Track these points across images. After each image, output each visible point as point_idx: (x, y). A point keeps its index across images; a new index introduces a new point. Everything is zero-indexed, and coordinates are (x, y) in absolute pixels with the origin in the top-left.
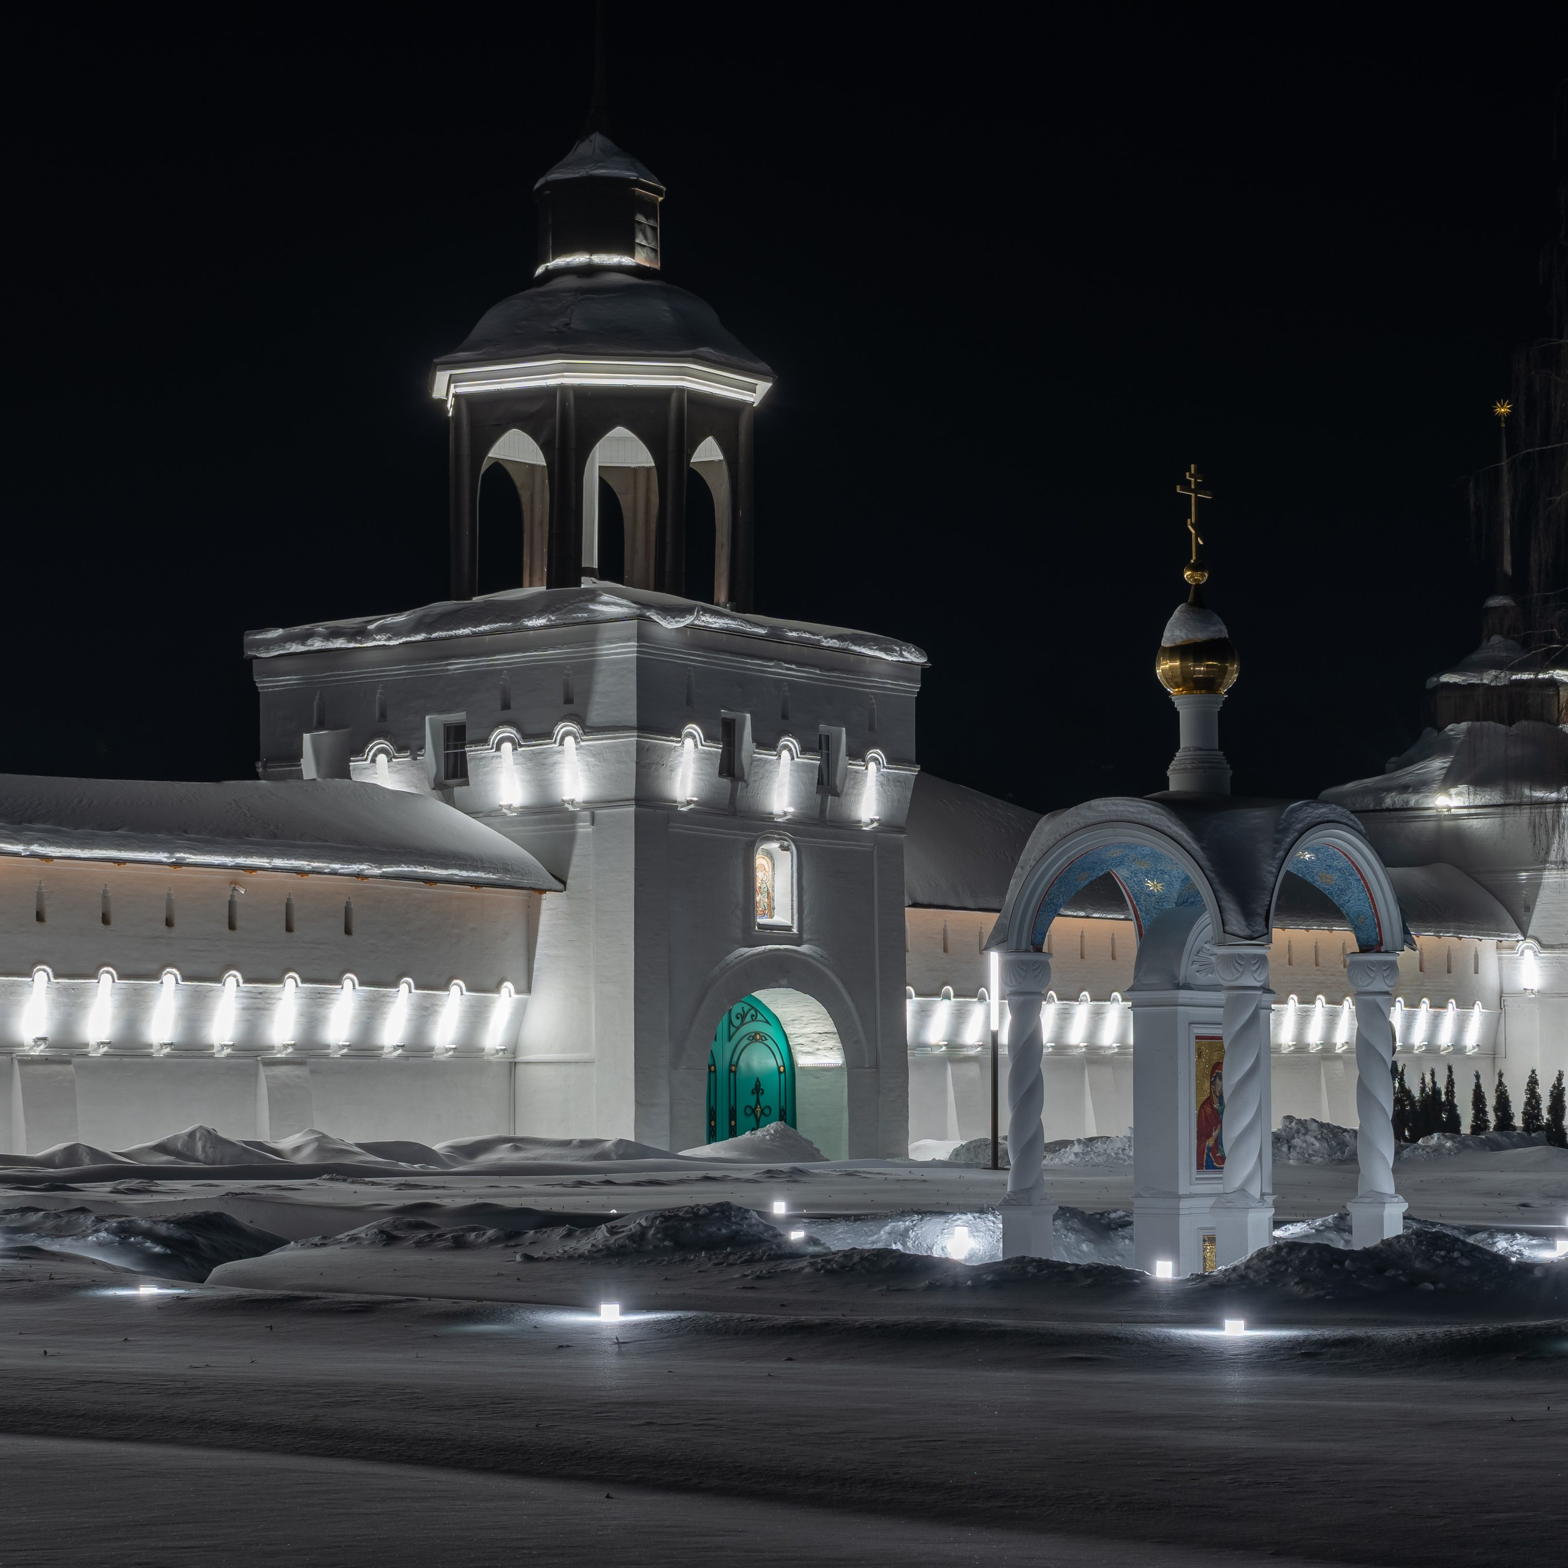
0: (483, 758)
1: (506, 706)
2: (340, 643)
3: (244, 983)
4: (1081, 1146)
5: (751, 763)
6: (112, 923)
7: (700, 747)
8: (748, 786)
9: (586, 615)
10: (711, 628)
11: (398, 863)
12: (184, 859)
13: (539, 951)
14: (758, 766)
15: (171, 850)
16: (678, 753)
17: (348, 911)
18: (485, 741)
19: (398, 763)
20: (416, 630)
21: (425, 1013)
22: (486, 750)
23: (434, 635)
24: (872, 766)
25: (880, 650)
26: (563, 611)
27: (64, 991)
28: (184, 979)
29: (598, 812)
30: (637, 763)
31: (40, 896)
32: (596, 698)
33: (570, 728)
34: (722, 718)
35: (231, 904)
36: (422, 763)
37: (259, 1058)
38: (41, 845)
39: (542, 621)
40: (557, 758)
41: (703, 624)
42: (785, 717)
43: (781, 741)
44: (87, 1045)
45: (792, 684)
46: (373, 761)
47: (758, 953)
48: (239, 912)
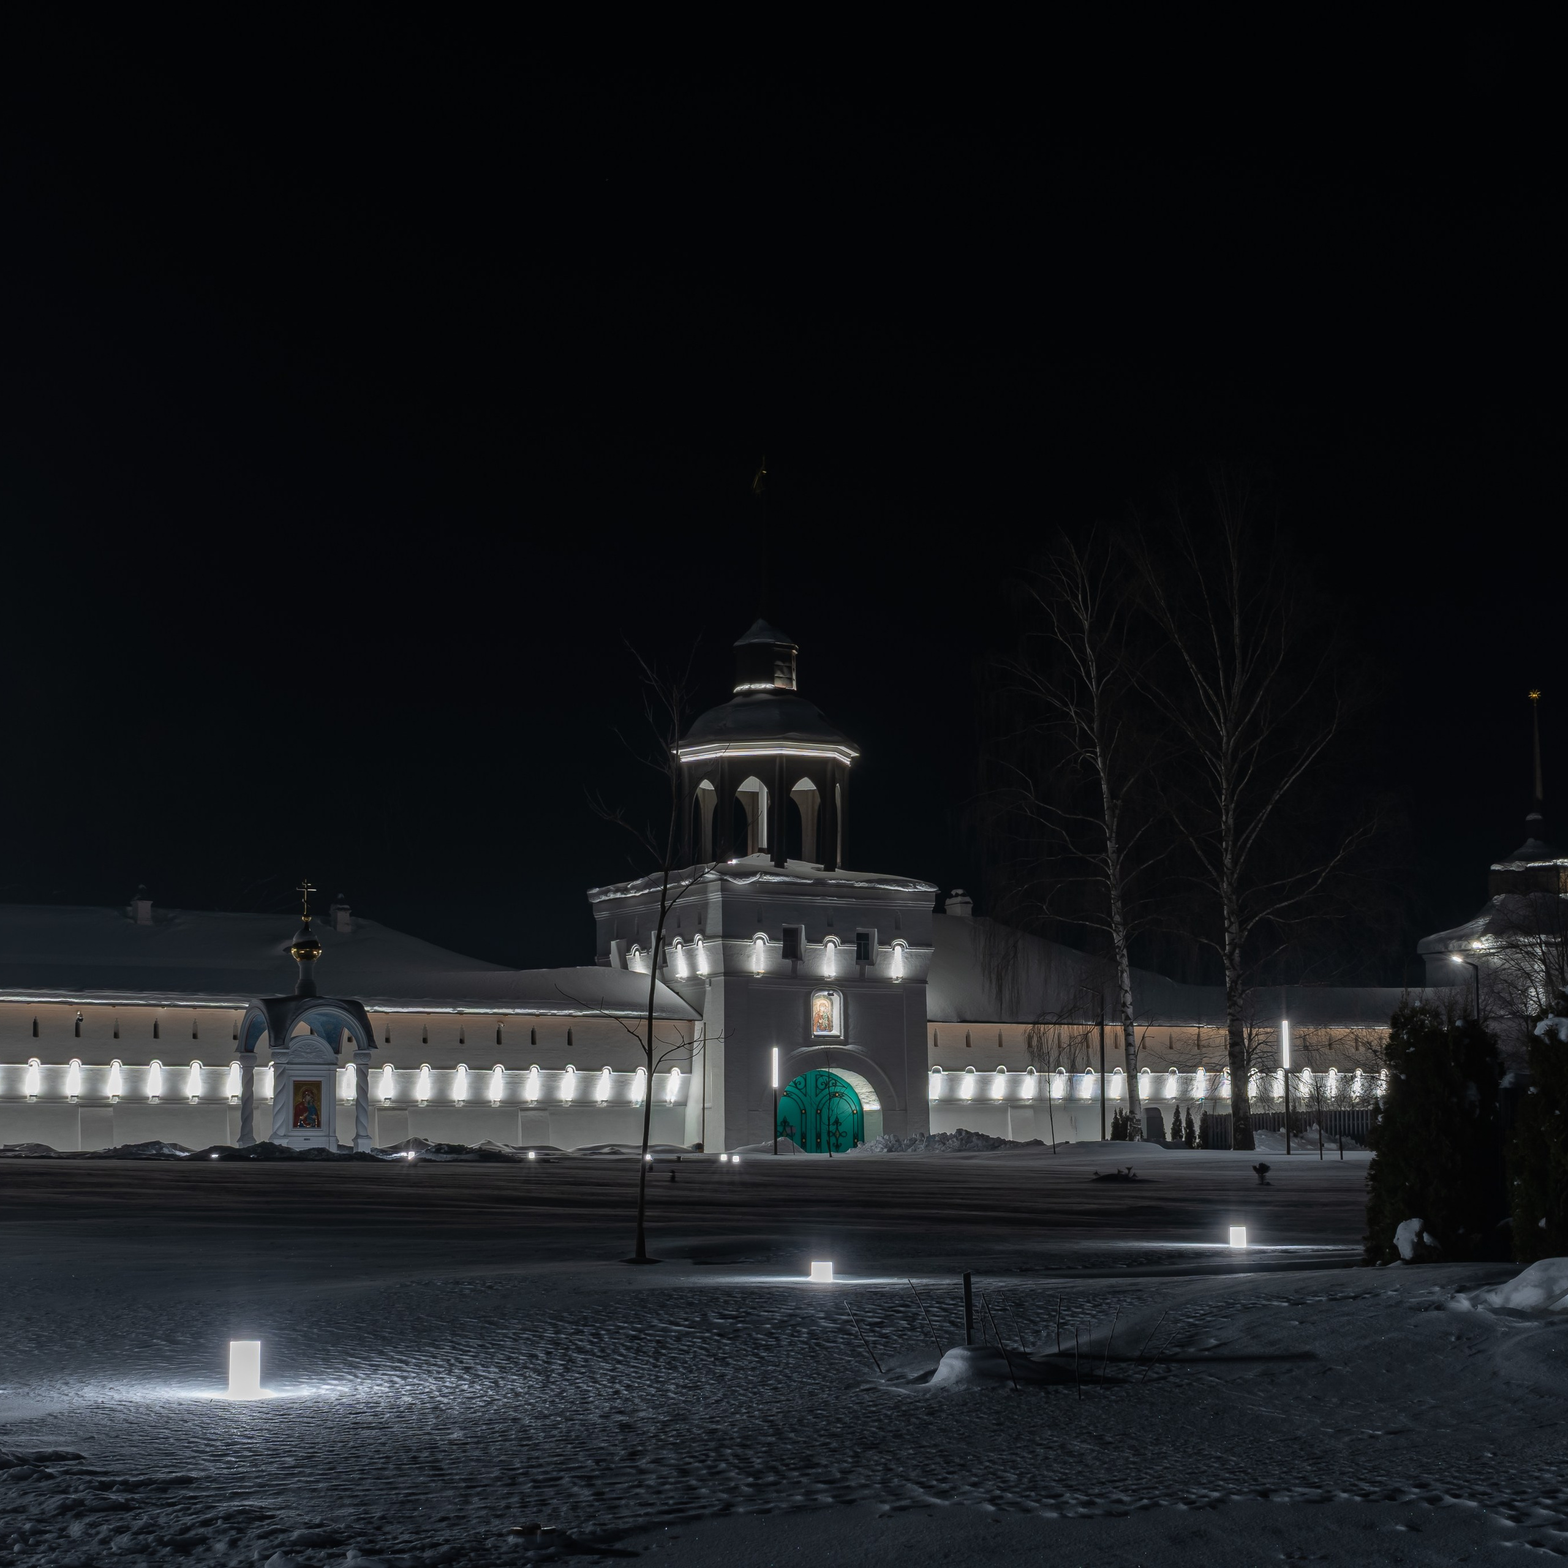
0: (672, 952)
1: (679, 926)
2: (619, 895)
3: (506, 1070)
5: (806, 951)
6: (429, 1042)
7: (767, 944)
8: (805, 963)
9: (701, 879)
10: (770, 882)
11: (593, 1009)
12: (463, 1011)
13: (695, 1052)
14: (811, 952)
15: (454, 1007)
16: (752, 948)
17: (569, 1034)
18: (670, 944)
19: (642, 958)
20: (644, 888)
21: (622, 1084)
22: (672, 948)
24: (898, 949)
25: (899, 886)
26: (693, 877)
27: (402, 1075)
28: (470, 1068)
29: (712, 979)
30: (725, 954)
32: (709, 921)
33: (699, 937)
34: (784, 929)
35: (499, 1032)
36: (649, 957)
37: (518, 1107)
38: (380, 1007)
39: (687, 882)
40: (696, 952)
41: (764, 880)
42: (828, 925)
43: (827, 938)
44: (417, 1101)
45: (836, 909)
47: (813, 1051)
48: (503, 1035)
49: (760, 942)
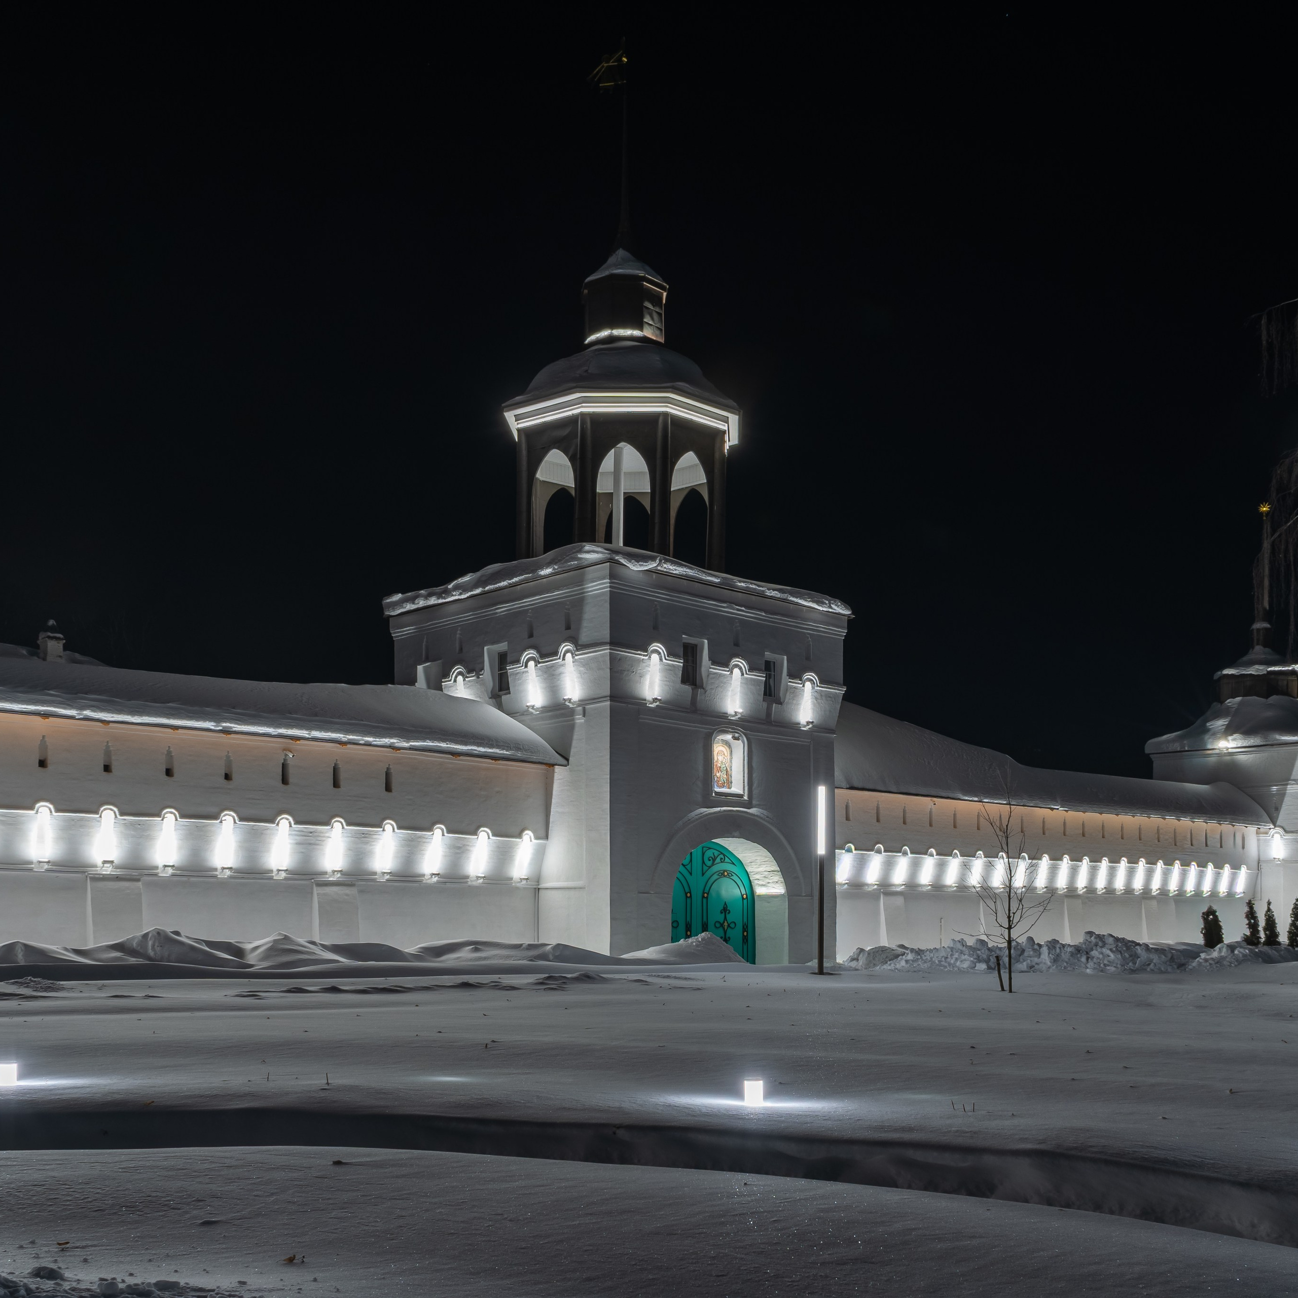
0: (518, 673)
1: (531, 636)
2: (432, 601)
3: (295, 824)
4: (913, 954)
5: (708, 676)
6: (175, 775)
7: (664, 661)
8: (706, 692)
9: (576, 562)
10: (672, 573)
11: (424, 739)
12: (231, 728)
13: (554, 809)
14: (714, 678)
16: (646, 664)
17: (388, 775)
18: (517, 661)
19: (469, 681)
20: (476, 586)
21: (458, 851)
22: (519, 667)
23: (487, 588)
24: (808, 685)
25: (813, 602)
26: (563, 561)
27: (131, 825)
28: (241, 819)
29: (587, 707)
30: (611, 669)
31: (108, 753)
32: (586, 624)
33: (569, 647)
34: (684, 643)
35: (284, 766)
36: (482, 680)
37: (313, 881)
38: (93, 711)
39: (548, 571)
40: (561, 669)
41: (665, 570)
42: (736, 644)
43: (732, 661)
44: (157, 868)
45: (744, 623)
46: (455, 681)
47: (715, 813)
48: (291, 771)
49: (655, 657)
